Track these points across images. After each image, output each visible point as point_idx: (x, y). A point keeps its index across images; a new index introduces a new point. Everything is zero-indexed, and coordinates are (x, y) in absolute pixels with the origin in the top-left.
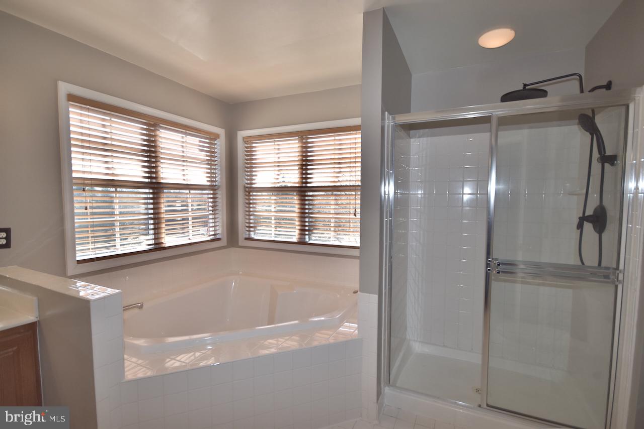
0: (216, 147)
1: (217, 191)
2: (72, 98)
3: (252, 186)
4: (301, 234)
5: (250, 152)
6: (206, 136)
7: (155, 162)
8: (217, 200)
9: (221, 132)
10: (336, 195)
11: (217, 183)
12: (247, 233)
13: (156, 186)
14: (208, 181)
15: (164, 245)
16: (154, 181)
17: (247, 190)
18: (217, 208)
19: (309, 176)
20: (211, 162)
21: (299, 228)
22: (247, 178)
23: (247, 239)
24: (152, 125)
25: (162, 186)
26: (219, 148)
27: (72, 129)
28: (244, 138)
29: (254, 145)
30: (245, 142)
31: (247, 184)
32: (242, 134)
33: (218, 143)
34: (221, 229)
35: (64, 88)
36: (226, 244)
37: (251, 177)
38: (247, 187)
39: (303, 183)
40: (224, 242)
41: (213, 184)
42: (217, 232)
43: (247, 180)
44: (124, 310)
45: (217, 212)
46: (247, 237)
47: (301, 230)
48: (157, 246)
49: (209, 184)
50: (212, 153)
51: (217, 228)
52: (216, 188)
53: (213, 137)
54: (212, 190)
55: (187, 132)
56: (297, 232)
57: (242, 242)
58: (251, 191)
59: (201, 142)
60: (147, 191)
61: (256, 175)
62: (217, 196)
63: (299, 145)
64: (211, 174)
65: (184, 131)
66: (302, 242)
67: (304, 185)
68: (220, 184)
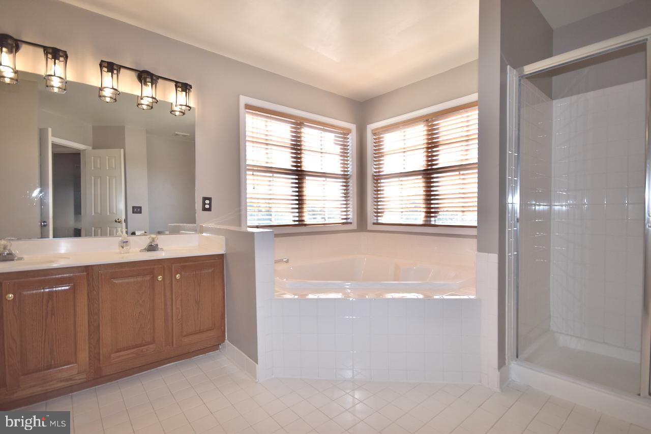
0: (348, 140)
1: (349, 180)
2: (248, 107)
3: (380, 174)
4: (426, 217)
5: (378, 143)
6: (339, 131)
7: (300, 154)
8: (349, 188)
9: (353, 127)
10: (463, 174)
11: (349, 173)
12: (375, 218)
13: (300, 173)
14: (342, 171)
15: (305, 223)
16: (299, 169)
17: (376, 178)
18: (349, 195)
19: (434, 158)
20: (344, 154)
21: (425, 210)
22: (375, 167)
23: (374, 224)
24: (298, 123)
25: (305, 173)
26: (350, 141)
27: (247, 138)
28: (373, 130)
29: (381, 136)
30: (374, 134)
31: (376, 172)
32: (371, 127)
33: (350, 138)
34: (351, 214)
35: (244, 100)
36: (356, 228)
37: (379, 165)
38: (375, 176)
39: (428, 165)
40: (354, 226)
41: (345, 173)
42: (349, 217)
43: (376, 168)
44: (275, 263)
45: (349, 199)
46: (375, 221)
47: (427, 212)
48: (300, 223)
49: (343, 173)
50: (345, 147)
51: (349, 213)
52: (348, 177)
53: (345, 133)
54: (345, 179)
55: (325, 128)
56: (423, 214)
57: (370, 227)
58: (379, 179)
59: (336, 136)
60: (294, 177)
61: (383, 164)
62: (349, 184)
63: (426, 128)
64: (345, 165)
65: (322, 127)
66: (427, 224)
67: (430, 168)
68: (351, 174)
